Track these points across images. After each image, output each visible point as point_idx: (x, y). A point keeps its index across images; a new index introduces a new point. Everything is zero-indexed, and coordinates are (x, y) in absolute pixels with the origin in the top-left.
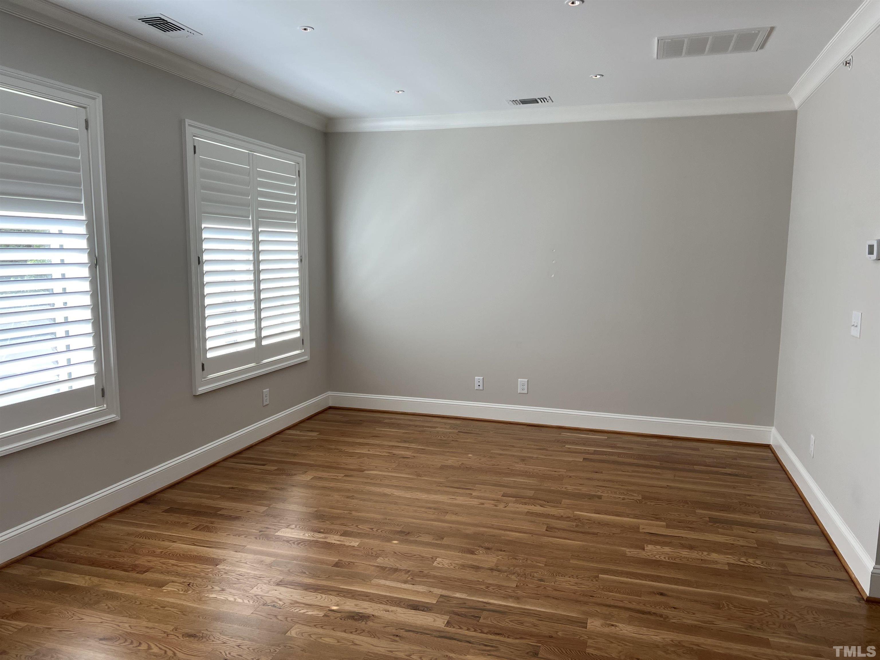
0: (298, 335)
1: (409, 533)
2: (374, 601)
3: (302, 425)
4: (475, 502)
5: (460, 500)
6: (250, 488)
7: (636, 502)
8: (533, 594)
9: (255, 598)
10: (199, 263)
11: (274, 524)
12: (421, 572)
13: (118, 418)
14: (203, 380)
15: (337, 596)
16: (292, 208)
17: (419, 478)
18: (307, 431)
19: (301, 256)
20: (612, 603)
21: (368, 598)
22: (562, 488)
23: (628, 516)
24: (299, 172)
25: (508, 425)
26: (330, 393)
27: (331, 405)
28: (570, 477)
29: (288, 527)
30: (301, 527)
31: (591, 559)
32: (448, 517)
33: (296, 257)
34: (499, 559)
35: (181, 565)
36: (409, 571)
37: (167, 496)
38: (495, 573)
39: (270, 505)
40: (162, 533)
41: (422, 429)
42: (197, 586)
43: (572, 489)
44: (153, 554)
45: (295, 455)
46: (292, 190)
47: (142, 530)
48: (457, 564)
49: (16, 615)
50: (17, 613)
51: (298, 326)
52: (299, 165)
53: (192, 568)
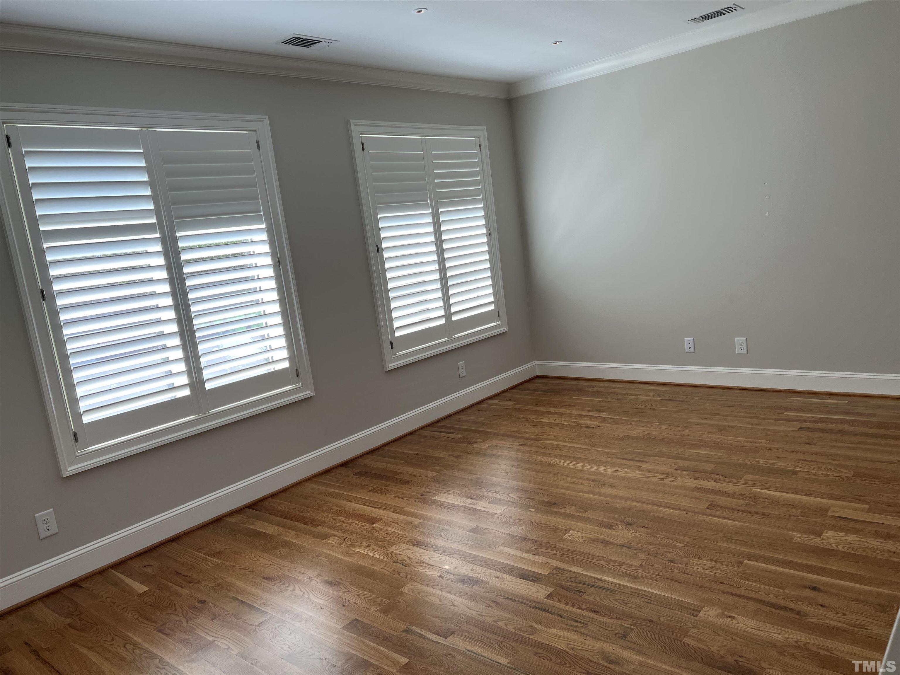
0: (492, 307)
1: (555, 504)
2: (489, 566)
3: (505, 394)
4: (640, 475)
5: (626, 473)
6: (431, 454)
7: (842, 480)
8: (654, 574)
9: (390, 555)
10: (378, 251)
11: (436, 488)
12: (548, 543)
13: (313, 394)
14: (393, 357)
15: (460, 559)
16: (476, 183)
17: (593, 448)
18: (506, 400)
19: (489, 230)
20: (743, 592)
21: (485, 563)
22: (753, 461)
23: (821, 496)
24: (480, 145)
25: (726, 390)
26: (536, 362)
27: (538, 373)
28: (770, 449)
29: (447, 492)
30: (457, 493)
31: (746, 542)
32: (603, 490)
33: (484, 231)
34: (636, 536)
35: (346, 521)
36: (537, 541)
37: (363, 461)
38: (624, 550)
39: (441, 471)
40: (345, 493)
41: (622, 397)
42: (350, 541)
43: (764, 463)
44: (330, 511)
45: (483, 424)
46: (474, 165)
47: (331, 490)
48: (588, 538)
49: (218, 554)
50: (219, 553)
51: (492, 299)
52: (479, 139)
53: (354, 525)
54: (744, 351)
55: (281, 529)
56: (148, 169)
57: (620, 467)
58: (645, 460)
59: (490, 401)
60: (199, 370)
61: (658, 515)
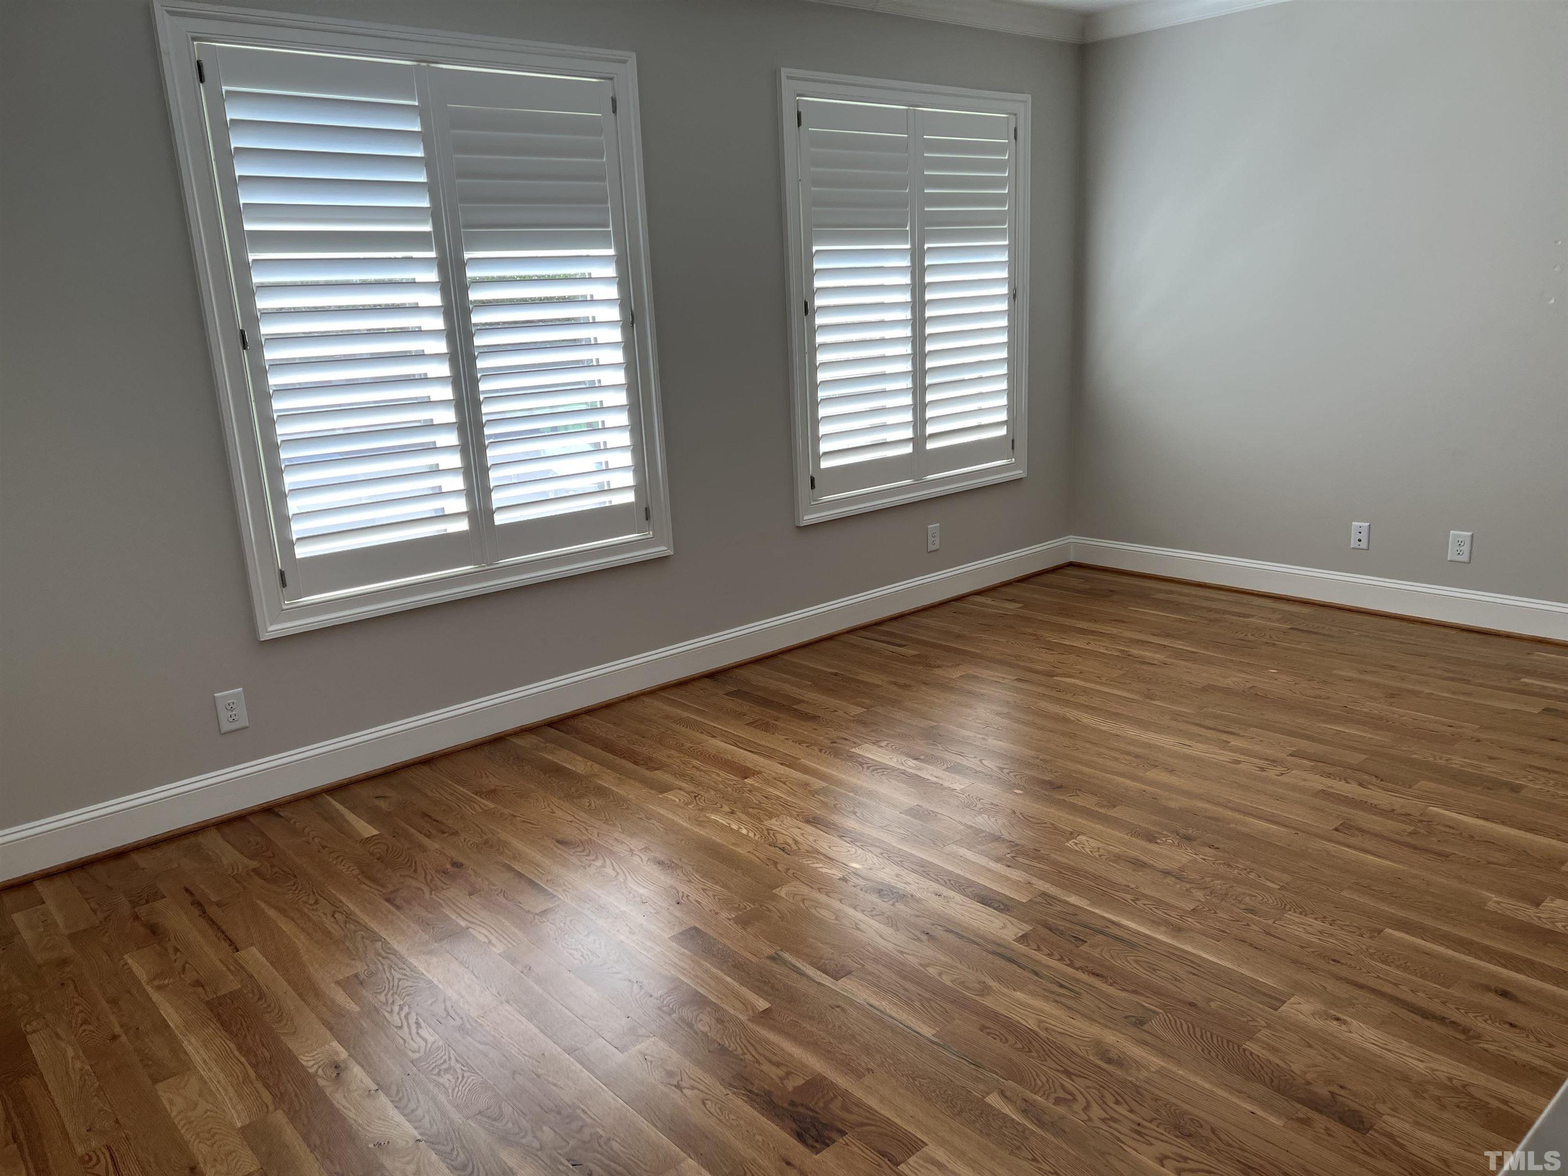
0: (1002, 432)
1: (1061, 787)
2: (928, 875)
3: (1005, 589)
4: (1224, 756)
5: (1198, 750)
6: (859, 677)
8: (1215, 929)
9: (766, 832)
10: (806, 312)
11: (859, 734)
12: (1037, 850)
13: (671, 552)
14: (812, 503)
15: (880, 856)
16: (998, 200)
17: (1147, 700)
18: (1005, 599)
19: (1015, 289)
20: (1371, 982)
21: (923, 869)
22: (1441, 759)
24: (1016, 130)
25: (1418, 626)
26: (1071, 539)
27: (1073, 558)
28: (1479, 741)
29: (877, 743)
30: (894, 747)
31: (1396, 897)
32: (1152, 774)
33: (1004, 290)
34: (1195, 860)
35: (703, 768)
36: (1017, 845)
37: (745, 673)
38: (1170, 880)
39: (872, 706)
40: (706, 722)
41: (1218, 616)
42: (704, 801)
43: (1463, 764)
44: (680, 748)
45: (959, 636)
46: (999, 166)
47: (685, 714)
48: (1109, 852)
49: (491, 794)
50: (493, 791)
51: (1003, 416)
52: (1016, 119)
53: (714, 775)
54: (1465, 558)
55: (597, 767)
56: (425, 137)
57: (1190, 740)
58: (1237, 731)
59: (978, 599)
60: (486, 491)
61: (1244, 829)
